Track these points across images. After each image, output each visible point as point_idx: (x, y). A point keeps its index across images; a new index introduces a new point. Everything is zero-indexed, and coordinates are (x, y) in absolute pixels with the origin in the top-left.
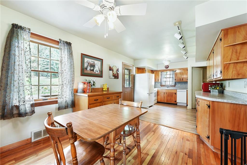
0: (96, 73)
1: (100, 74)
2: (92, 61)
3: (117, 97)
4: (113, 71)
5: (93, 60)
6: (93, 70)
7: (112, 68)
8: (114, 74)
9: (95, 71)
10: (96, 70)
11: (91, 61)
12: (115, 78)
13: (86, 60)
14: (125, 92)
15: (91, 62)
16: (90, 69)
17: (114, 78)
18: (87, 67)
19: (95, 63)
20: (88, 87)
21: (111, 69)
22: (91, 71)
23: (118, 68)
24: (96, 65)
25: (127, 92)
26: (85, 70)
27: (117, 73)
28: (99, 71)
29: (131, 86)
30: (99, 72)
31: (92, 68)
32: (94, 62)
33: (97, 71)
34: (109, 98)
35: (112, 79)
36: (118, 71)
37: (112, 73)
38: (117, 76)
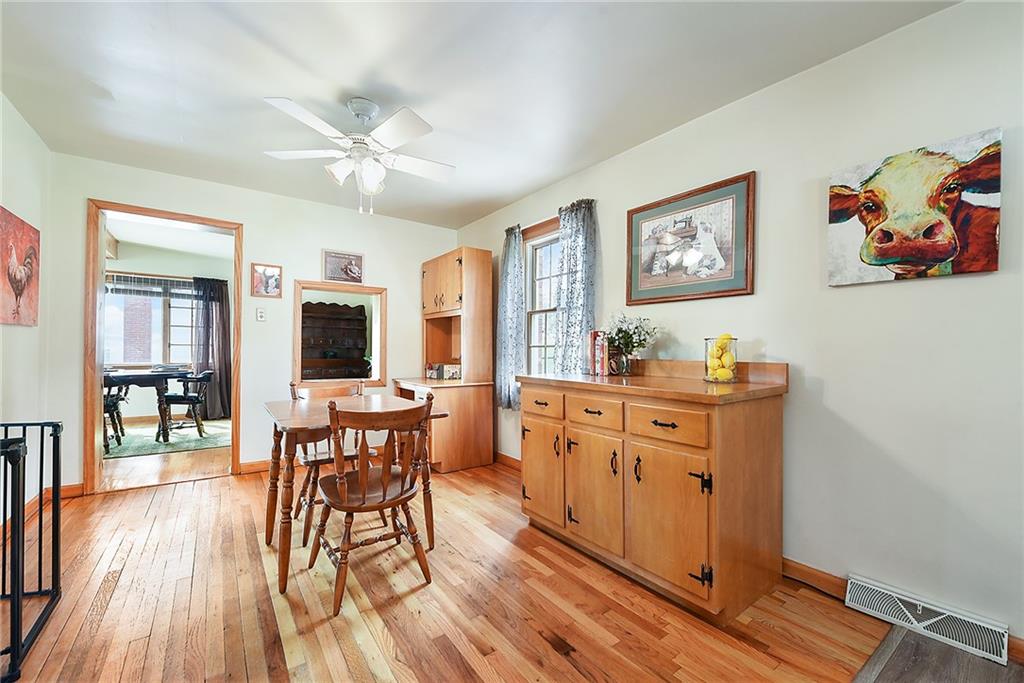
0: (704, 273)
1: (729, 274)
2: (675, 223)
4: (872, 208)
5: (679, 216)
6: (682, 266)
7: (858, 192)
8: (887, 236)
10: (701, 261)
11: (669, 223)
12: (922, 275)
13: (648, 228)
15: (671, 228)
16: (666, 264)
17: (898, 277)
18: (653, 258)
19: (696, 222)
21: (844, 206)
24: (700, 232)
27: (958, 209)
28: (726, 257)
30: (720, 263)
32: (688, 221)
33: (707, 262)
34: (595, 413)
35: (863, 287)
36: (992, 185)
37: (868, 233)
38: (971, 250)
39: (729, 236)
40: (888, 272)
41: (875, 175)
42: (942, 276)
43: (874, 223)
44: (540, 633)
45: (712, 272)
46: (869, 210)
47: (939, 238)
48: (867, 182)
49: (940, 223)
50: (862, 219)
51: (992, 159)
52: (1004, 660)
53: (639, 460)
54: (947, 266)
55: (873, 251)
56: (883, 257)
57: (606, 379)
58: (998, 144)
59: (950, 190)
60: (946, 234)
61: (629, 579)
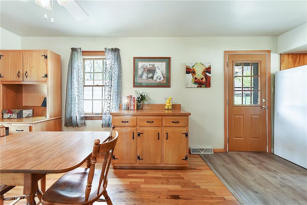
0: (158, 80)
1: (165, 82)
2: (150, 65)
3: (173, 122)
4: (194, 73)
5: (151, 63)
6: (152, 78)
7: (191, 68)
8: (196, 79)
9: (155, 78)
10: (157, 77)
11: (148, 64)
12: (201, 87)
13: (140, 64)
14: (236, 116)
15: (148, 66)
16: (146, 76)
17: (198, 87)
18: (143, 74)
19: (156, 66)
20: (132, 102)
21: (189, 71)
22: (149, 79)
23: (207, 67)
24: (157, 70)
25: (242, 116)
26: (140, 79)
27: (206, 76)
28: (164, 77)
29: (259, 104)
30: (162, 79)
31: (150, 75)
32: (154, 65)
33: (159, 78)
34: (151, 122)
35: (192, 88)
36: (210, 73)
37: (193, 77)
38: (207, 83)
39: (164, 72)
40: (196, 86)
41: (194, 66)
42: (203, 87)
43: (194, 75)
44: (167, 198)
45: (160, 80)
46: (193, 73)
47: (203, 80)
48: (193, 67)
49: (203, 78)
50: (192, 74)
51: (210, 68)
52: (213, 153)
53: (167, 133)
54: (204, 86)
55: (194, 81)
56: (195, 83)
57: (135, 111)
58: (210, 65)
59: (205, 72)
60: (204, 80)
61: (161, 169)
